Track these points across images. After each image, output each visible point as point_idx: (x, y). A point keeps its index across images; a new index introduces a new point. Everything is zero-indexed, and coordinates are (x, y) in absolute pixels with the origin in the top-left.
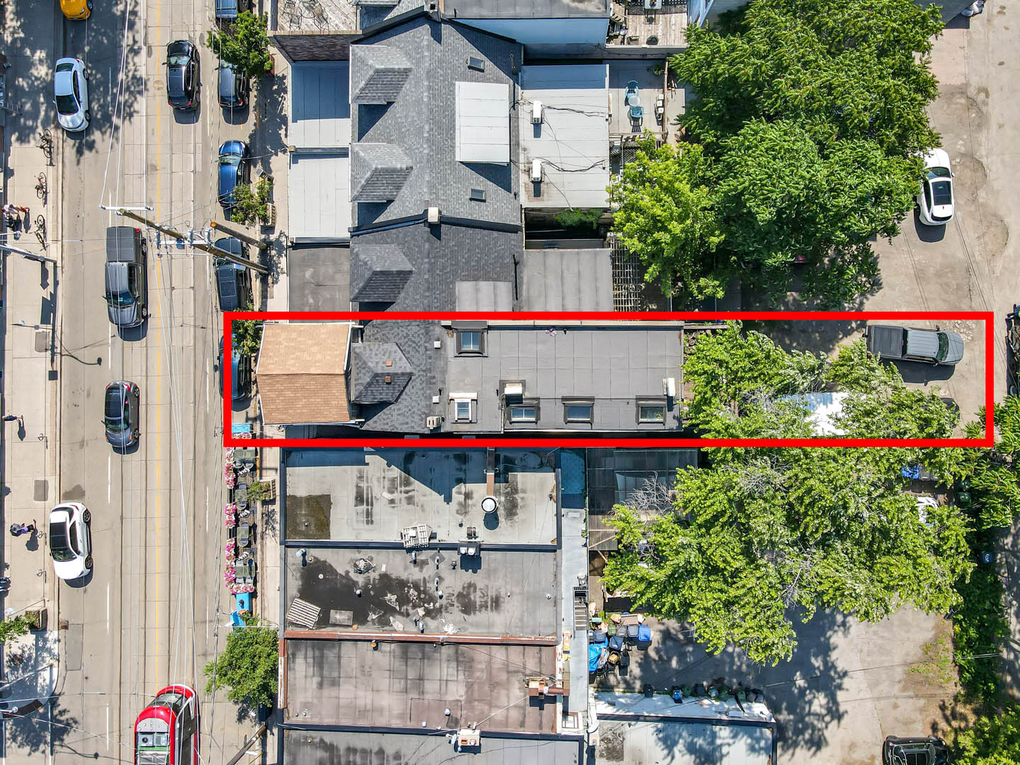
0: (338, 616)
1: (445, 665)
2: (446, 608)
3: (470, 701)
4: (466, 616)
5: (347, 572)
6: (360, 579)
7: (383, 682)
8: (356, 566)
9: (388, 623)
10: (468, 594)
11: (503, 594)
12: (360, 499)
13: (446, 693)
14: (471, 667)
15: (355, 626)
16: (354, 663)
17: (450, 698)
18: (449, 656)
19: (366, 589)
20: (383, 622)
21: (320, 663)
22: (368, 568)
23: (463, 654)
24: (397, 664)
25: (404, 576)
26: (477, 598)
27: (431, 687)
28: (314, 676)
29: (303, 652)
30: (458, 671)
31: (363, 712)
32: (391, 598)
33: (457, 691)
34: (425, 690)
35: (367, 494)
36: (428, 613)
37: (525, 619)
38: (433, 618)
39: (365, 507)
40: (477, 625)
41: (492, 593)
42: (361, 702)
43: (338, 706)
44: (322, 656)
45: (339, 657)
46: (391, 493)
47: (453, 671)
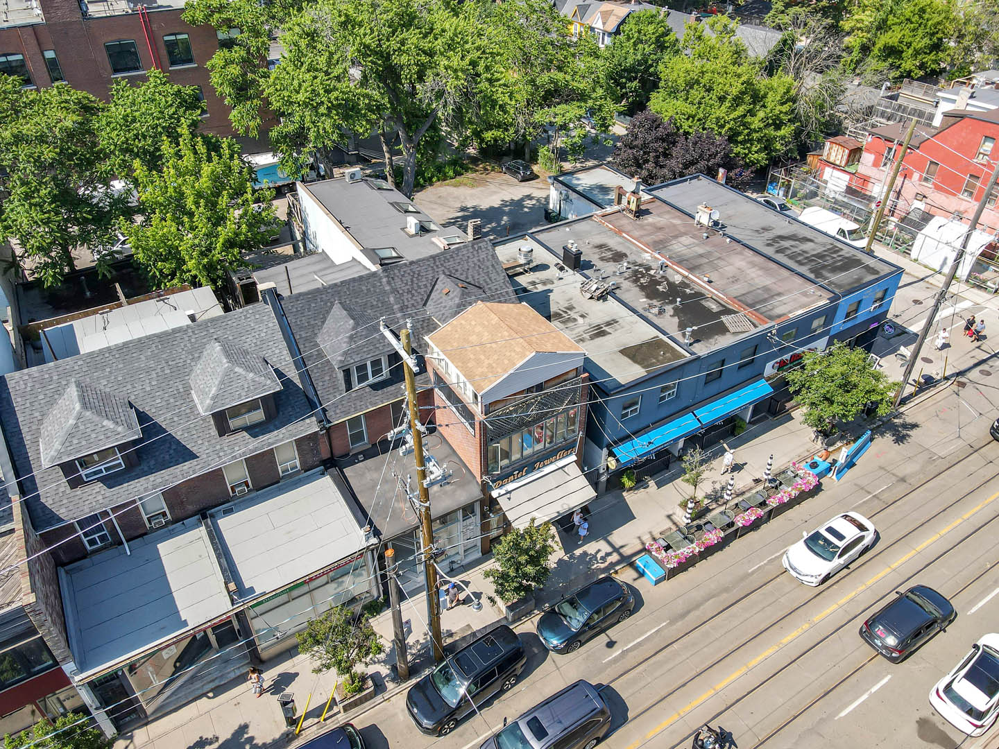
0: (714, 307)
1: (677, 251)
2: (634, 263)
3: (683, 234)
4: (628, 254)
5: (671, 316)
6: (668, 308)
8: (660, 313)
9: (683, 282)
11: (592, 246)
12: (601, 334)
13: (694, 243)
14: (661, 240)
15: (709, 296)
16: (737, 287)
18: (667, 250)
19: (672, 303)
20: (685, 285)
21: (764, 301)
22: (654, 307)
24: (707, 268)
25: (636, 289)
26: (608, 254)
27: (699, 250)
28: (777, 301)
29: (769, 313)
30: (672, 245)
31: (765, 269)
32: (662, 288)
33: (686, 240)
34: (706, 251)
35: (592, 331)
36: (649, 269)
37: (597, 233)
38: (649, 266)
39: (605, 328)
40: (628, 247)
41: (597, 250)
42: (760, 273)
43: (781, 280)
44: (756, 302)
45: (745, 294)
46: (575, 320)
47: (675, 246)
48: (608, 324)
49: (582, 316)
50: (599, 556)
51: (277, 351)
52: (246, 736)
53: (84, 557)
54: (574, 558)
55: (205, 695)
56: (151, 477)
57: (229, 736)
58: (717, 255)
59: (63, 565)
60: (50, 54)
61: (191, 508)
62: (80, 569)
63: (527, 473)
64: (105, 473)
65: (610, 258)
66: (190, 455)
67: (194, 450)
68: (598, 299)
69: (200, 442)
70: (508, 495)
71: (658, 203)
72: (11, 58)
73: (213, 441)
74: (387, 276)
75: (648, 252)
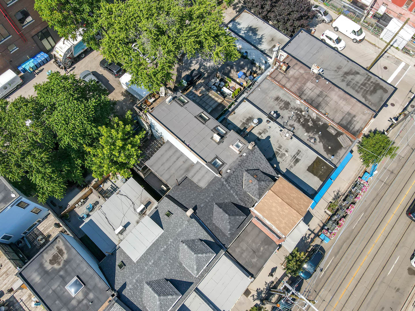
0: (333, 132)
1: (308, 94)
2: (294, 108)
3: (307, 80)
4: (290, 102)
5: (319, 142)
6: (316, 137)
7: (332, 103)
8: (315, 142)
9: (317, 118)
10: (284, 107)
11: (273, 99)
12: (297, 161)
13: (314, 87)
14: (300, 88)
15: (329, 125)
16: (338, 115)
17: (314, 85)
18: (304, 96)
19: (317, 132)
20: (318, 119)
21: (350, 123)
22: (312, 138)
23: (299, 93)
24: (323, 105)
25: (301, 127)
26: (282, 104)
27: (317, 91)
28: (355, 121)
29: (354, 130)
30: (305, 90)
31: (345, 99)
32: (310, 124)
33: (310, 85)
34: (320, 92)
35: (293, 160)
36: (301, 111)
37: (272, 88)
38: (301, 109)
39: (297, 157)
40: (288, 97)
41: (276, 102)
42: (344, 103)
43: (353, 106)
44: (348, 124)
45: (342, 120)
46: (285, 154)
48: (298, 154)
49: (286, 151)
51: (202, 234)
58: (325, 93)
67: (191, 281)
71: (290, 57)
75: (297, 99)
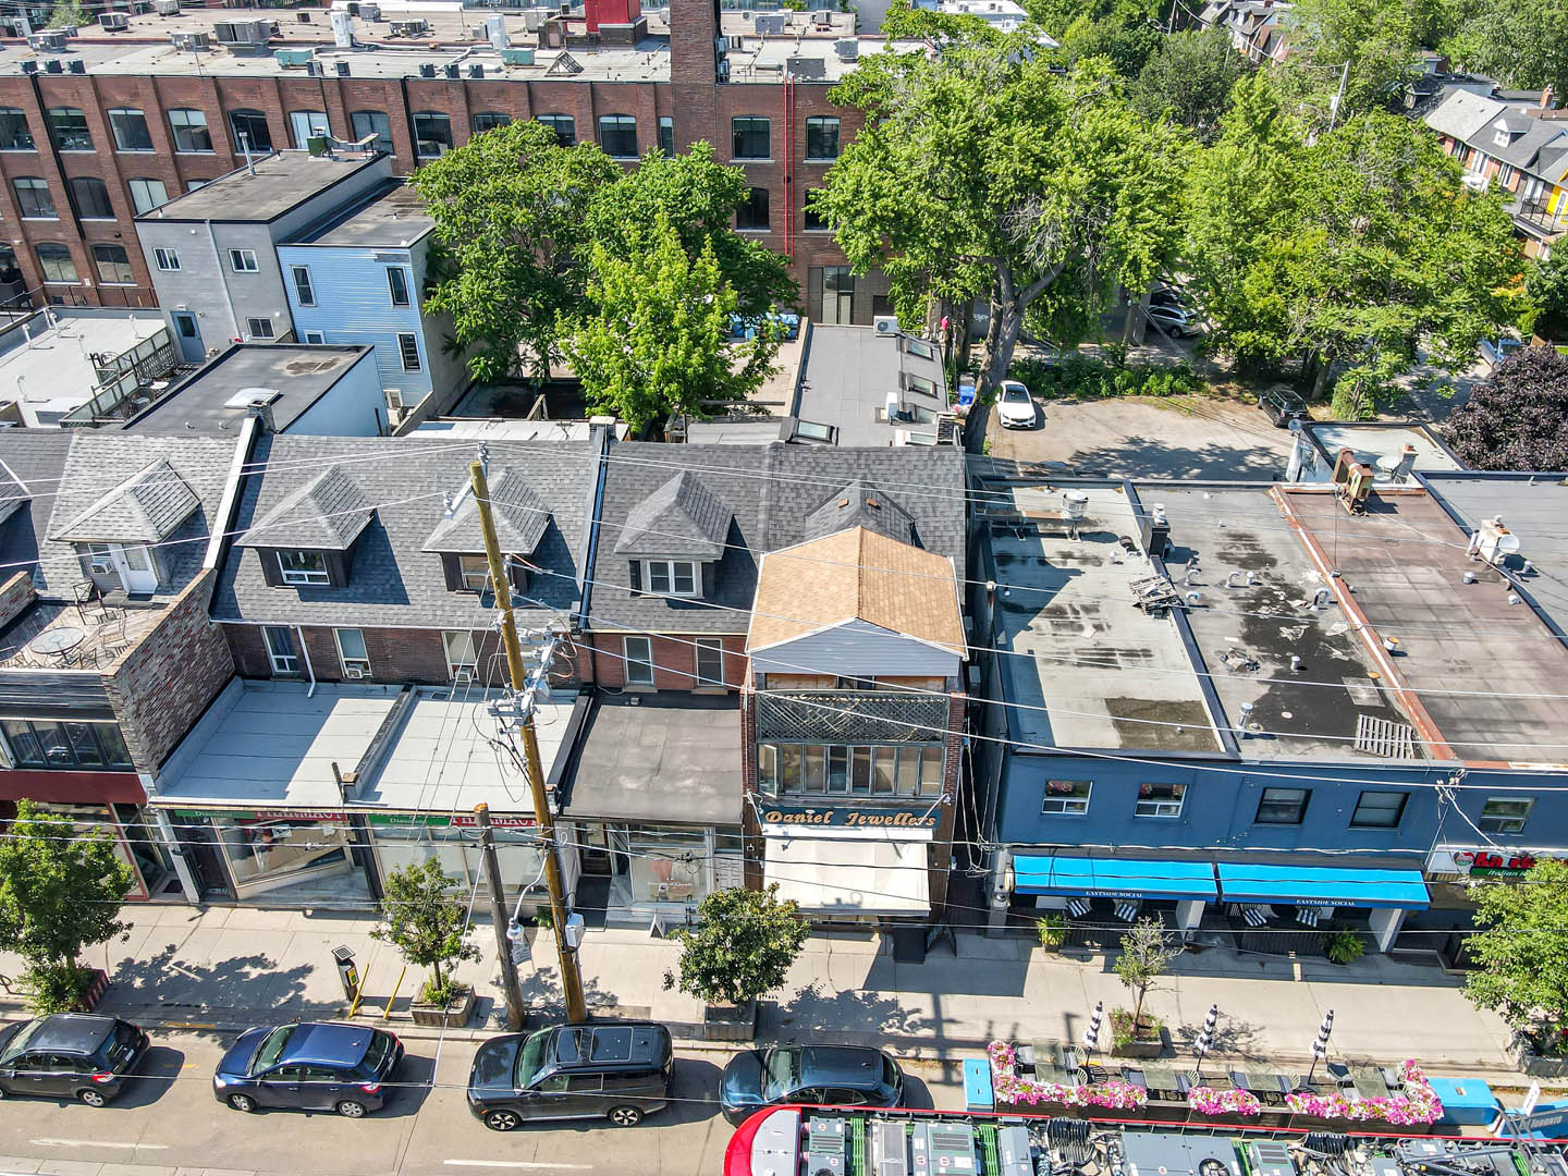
0: (1364, 696)
1: (1383, 585)
2: (1275, 579)
3: (1431, 563)
4: (1280, 562)
5: (1260, 682)
6: (1269, 666)
7: (1467, 646)
8: (1243, 670)
9: (1341, 637)
11: (1223, 532)
12: (1103, 663)
13: (1436, 583)
14: (1368, 559)
15: (1373, 676)
16: (1451, 681)
17: (1441, 581)
18: (1362, 580)
20: (1341, 642)
21: (1488, 724)
22: (1242, 656)
23: (1349, 567)
24: (1416, 631)
25: (1237, 619)
26: (1242, 552)
27: (1437, 598)
28: (1520, 733)
29: (1478, 746)
30: (1385, 573)
31: (1550, 670)
32: (1289, 633)
33: (1425, 574)
34: (1446, 603)
35: (1093, 654)
36: (1294, 596)
37: (1255, 515)
38: (1302, 592)
39: (1117, 658)
40: (1290, 553)
41: (1225, 540)
42: (1532, 673)
44: (1468, 720)
45: (1454, 698)
46: (1081, 628)
47: (1390, 577)
48: (1130, 654)
49: (1098, 628)
50: (910, 1019)
51: (573, 509)
52: (301, 980)
53: (267, 678)
54: (872, 1002)
55: (304, 910)
56: (351, 607)
57: (286, 970)
58: (1467, 615)
59: (244, 677)
60: (667, 122)
61: (397, 672)
62: (256, 689)
63: (833, 822)
64: (307, 582)
65: (1239, 559)
66: (402, 599)
67: (411, 595)
68: (1149, 610)
69: (423, 588)
70: (786, 842)
71: (1428, 499)
72: (622, 120)
73: (439, 593)
74: (774, 458)
75: (1319, 569)
